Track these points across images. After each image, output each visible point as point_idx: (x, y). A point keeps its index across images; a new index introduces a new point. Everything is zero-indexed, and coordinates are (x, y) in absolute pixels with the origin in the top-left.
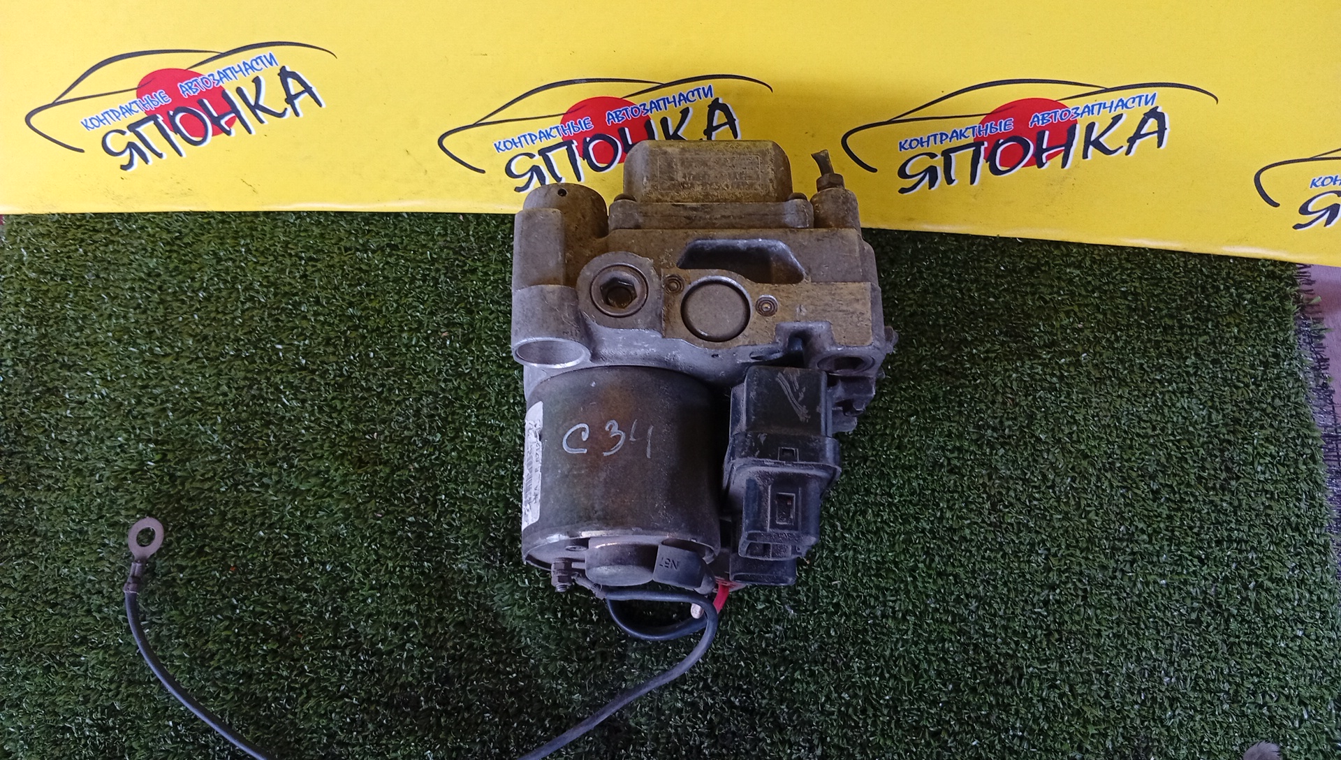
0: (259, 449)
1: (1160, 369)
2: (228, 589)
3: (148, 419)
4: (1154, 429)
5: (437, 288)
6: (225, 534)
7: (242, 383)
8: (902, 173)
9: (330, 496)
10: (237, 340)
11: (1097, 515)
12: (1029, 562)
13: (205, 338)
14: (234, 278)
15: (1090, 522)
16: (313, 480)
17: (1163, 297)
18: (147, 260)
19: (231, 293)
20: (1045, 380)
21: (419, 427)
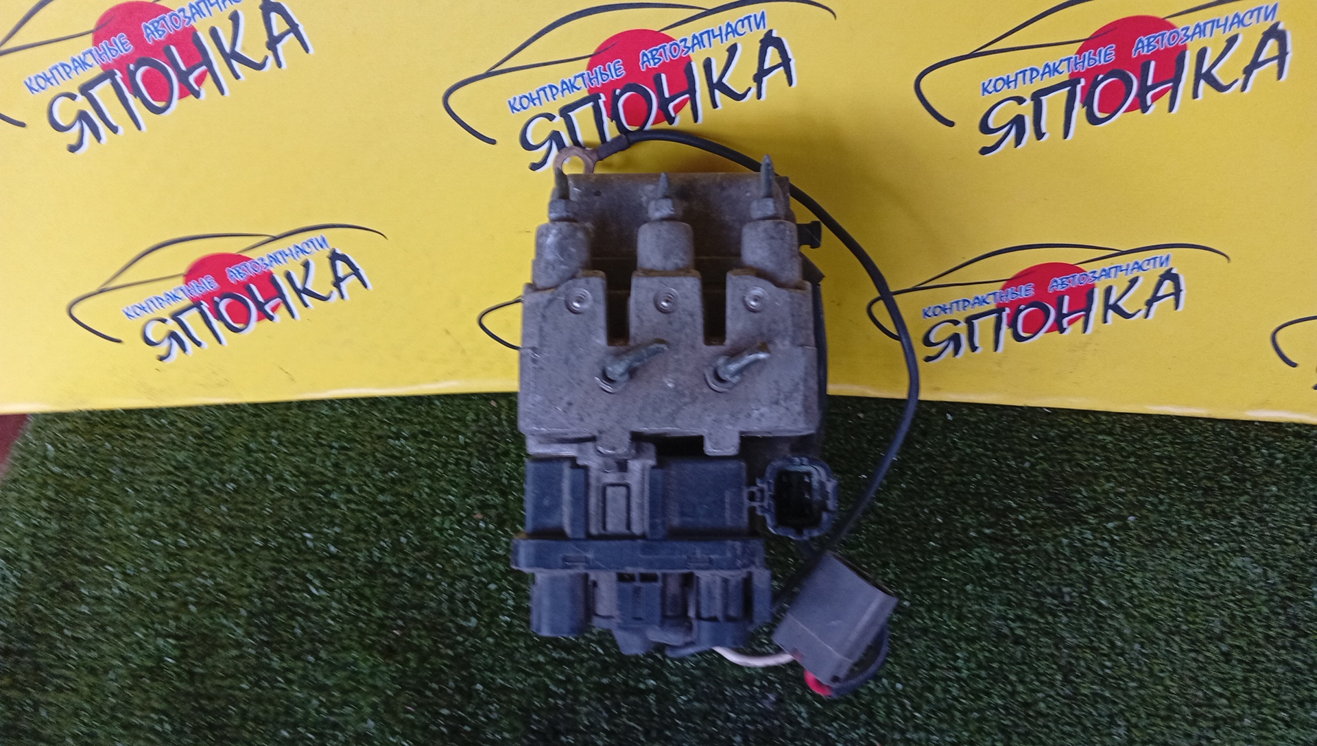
0: (284, 642)
1: (1207, 530)
3: (170, 613)
4: (1213, 589)
5: (470, 471)
7: (268, 573)
8: (927, 342)
9: (358, 690)
10: (265, 530)
11: (1172, 680)
12: (1110, 735)
13: (232, 529)
14: (265, 470)
15: (1167, 688)
16: (339, 674)
17: (1198, 460)
18: (175, 453)
19: (261, 483)
20: (1097, 545)
21: (454, 613)
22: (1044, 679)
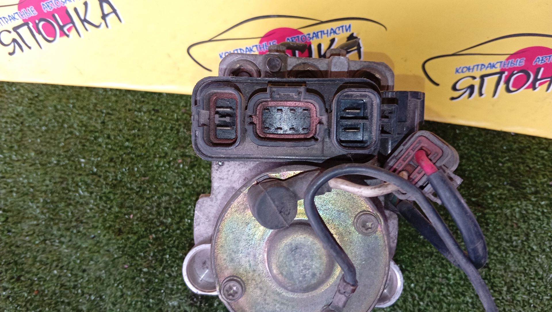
0: (61, 220)
2: (31, 305)
5: (178, 135)
6: (34, 270)
7: (58, 180)
8: (454, 88)
9: (98, 252)
10: (59, 155)
13: (41, 152)
14: (64, 121)
16: (90, 241)
18: (17, 107)
19: (61, 129)
20: (534, 213)
21: (159, 214)
22: (497, 289)
